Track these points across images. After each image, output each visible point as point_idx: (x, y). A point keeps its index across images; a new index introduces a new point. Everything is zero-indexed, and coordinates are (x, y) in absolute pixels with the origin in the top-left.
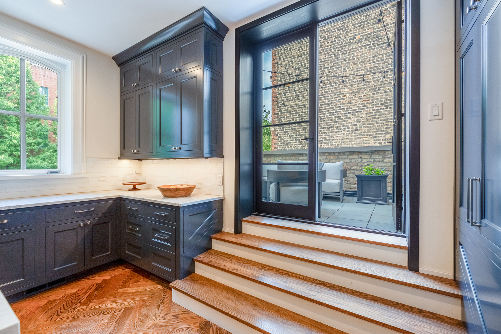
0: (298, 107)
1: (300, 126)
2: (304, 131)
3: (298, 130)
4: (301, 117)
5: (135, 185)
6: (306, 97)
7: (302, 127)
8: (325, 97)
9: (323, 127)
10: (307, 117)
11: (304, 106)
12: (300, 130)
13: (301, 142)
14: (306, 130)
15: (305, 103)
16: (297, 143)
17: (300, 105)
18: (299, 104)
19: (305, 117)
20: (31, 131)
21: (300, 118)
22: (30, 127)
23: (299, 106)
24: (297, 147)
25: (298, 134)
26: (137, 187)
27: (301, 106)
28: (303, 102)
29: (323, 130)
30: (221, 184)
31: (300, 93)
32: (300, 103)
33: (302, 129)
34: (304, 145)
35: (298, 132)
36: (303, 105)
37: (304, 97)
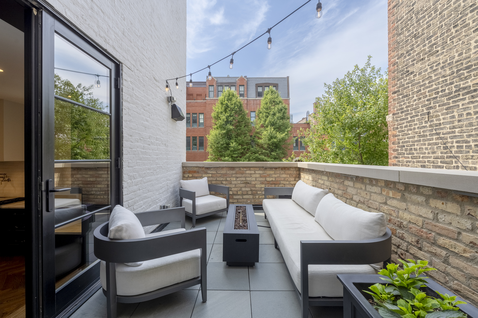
0: (435, 68)
1: (439, 106)
2: (449, 115)
3: (435, 114)
4: (442, 87)
6: (454, 40)
7: (445, 107)
10: (455, 84)
11: (449, 62)
12: (440, 114)
13: (441, 138)
14: (453, 112)
15: (452, 55)
16: (434, 141)
17: (439, 63)
18: (437, 62)
19: (451, 83)
20: (241, 141)
21: (440, 90)
22: (240, 139)
23: (436, 66)
24: (433, 149)
25: (435, 122)
27: (442, 65)
28: (445, 54)
31: (439, 39)
32: (439, 59)
33: (445, 111)
34: (449, 145)
35: (435, 119)
36: (446, 61)
37: (448, 42)
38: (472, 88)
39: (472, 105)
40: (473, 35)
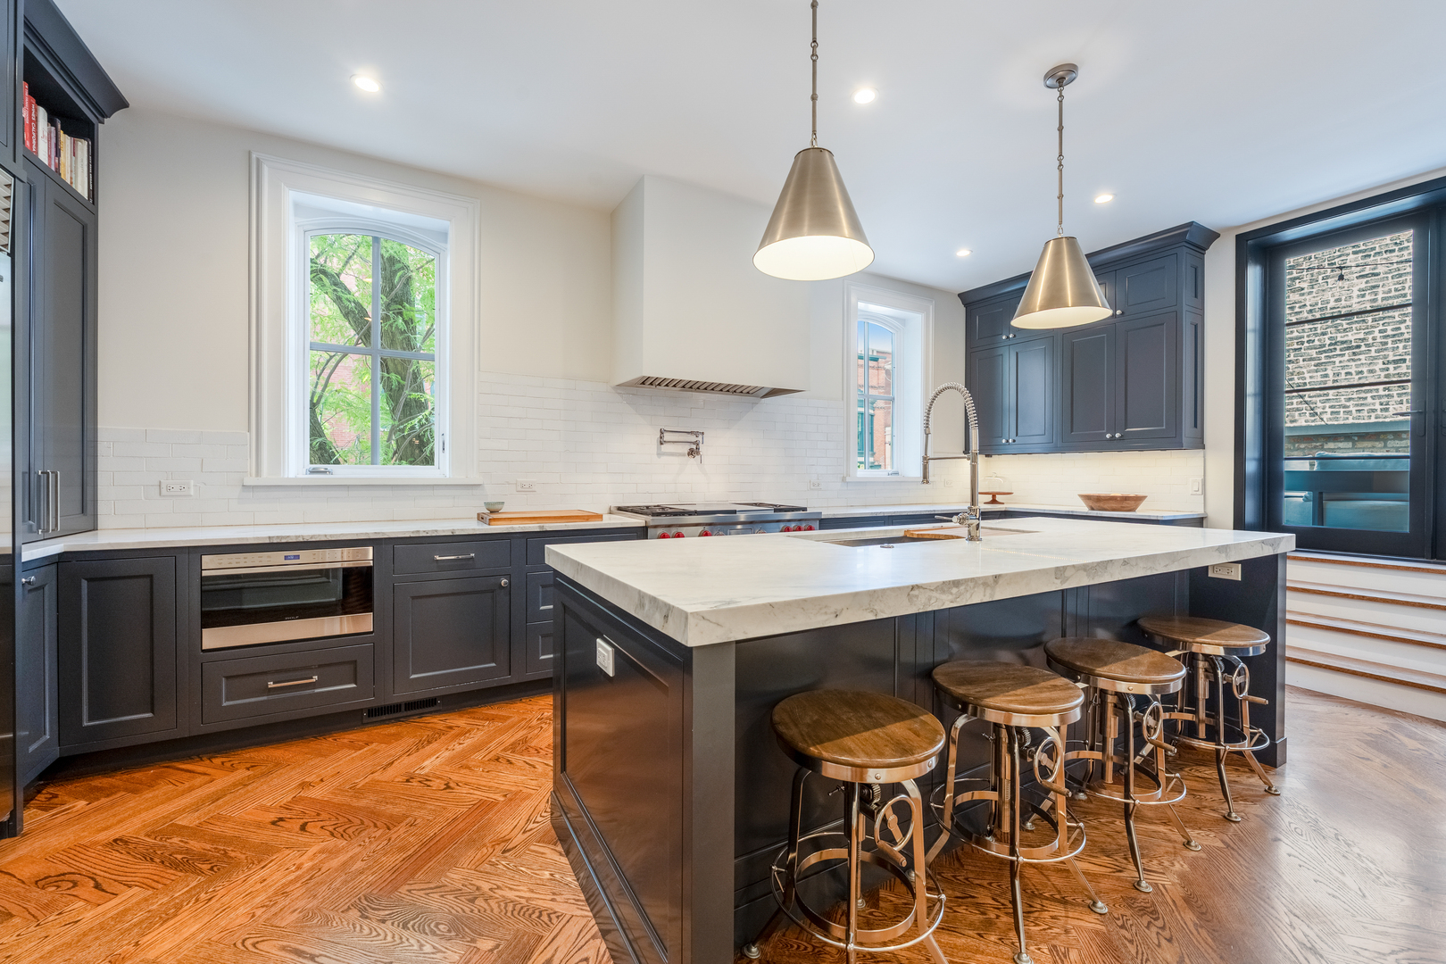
0: (1297, 310)
1: (1304, 360)
2: (1319, 374)
3: (1297, 370)
4: (1308, 336)
5: (994, 496)
6: (1329, 280)
7: (1313, 363)
8: (1400, 276)
9: (1391, 358)
10: (1330, 335)
11: (1320, 306)
12: (1305, 370)
13: (1306, 402)
14: (1326, 370)
15: (1325, 298)
16: (1295, 406)
17: (1305, 305)
18: (1301, 302)
19: (1323, 334)
21: (1306, 339)
23: (1300, 307)
24: (1293, 416)
25: (1297, 381)
26: (998, 498)
27: (1309, 308)
28: (1314, 294)
29: (1391, 367)
30: (1200, 492)
31: (1305, 273)
32: (1305, 300)
33: (1313, 368)
34: (1318, 411)
35: (1296, 377)
36: (1317, 304)
37: (1320, 281)
38: (1354, 344)
39: (1353, 364)
40: (1356, 281)
